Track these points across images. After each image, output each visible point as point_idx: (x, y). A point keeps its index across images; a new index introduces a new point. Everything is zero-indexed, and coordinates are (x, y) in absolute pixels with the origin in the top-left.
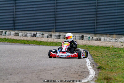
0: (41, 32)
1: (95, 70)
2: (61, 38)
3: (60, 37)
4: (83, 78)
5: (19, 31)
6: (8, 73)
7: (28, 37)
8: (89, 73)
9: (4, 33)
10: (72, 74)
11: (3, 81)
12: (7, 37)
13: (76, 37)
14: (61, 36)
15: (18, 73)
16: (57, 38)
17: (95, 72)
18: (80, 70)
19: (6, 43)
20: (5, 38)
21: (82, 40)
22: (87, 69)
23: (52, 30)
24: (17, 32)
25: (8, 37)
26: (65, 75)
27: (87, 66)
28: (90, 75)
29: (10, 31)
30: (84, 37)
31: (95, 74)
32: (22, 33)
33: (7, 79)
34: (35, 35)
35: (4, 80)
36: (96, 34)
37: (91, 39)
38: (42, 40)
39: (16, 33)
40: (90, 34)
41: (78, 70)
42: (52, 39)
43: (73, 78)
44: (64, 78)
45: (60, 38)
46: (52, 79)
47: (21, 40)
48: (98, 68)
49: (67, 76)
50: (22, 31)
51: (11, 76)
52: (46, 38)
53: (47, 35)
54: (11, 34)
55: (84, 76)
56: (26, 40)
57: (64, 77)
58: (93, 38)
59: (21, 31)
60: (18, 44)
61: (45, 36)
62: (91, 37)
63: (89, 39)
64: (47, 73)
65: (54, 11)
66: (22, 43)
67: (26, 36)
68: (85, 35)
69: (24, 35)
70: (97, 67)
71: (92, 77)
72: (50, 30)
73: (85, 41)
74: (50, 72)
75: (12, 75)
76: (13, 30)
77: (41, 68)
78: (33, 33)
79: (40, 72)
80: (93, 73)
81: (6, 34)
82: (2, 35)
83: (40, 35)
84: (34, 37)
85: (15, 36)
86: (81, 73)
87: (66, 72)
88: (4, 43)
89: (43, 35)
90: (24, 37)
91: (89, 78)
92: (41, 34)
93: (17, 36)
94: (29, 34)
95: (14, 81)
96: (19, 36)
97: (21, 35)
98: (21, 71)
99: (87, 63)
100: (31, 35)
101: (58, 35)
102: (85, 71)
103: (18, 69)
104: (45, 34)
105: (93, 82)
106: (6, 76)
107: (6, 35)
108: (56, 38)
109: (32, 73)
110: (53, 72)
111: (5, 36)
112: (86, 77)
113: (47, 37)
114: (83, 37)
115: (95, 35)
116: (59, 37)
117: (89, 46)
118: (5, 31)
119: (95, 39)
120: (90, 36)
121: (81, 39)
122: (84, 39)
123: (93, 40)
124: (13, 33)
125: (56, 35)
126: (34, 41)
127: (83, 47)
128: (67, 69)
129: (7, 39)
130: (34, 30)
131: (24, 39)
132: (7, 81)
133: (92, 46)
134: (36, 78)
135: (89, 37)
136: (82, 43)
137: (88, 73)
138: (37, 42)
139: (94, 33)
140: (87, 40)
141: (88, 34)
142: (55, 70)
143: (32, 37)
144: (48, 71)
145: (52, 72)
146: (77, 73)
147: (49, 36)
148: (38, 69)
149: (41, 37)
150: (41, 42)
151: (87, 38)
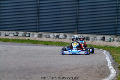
0: (63, 34)
1: (116, 70)
4: (104, 77)
5: (43, 33)
6: (32, 73)
7: (51, 38)
9: (27, 35)
10: (93, 73)
12: (30, 38)
15: (41, 73)
17: (116, 72)
18: (102, 70)
19: (30, 44)
20: (29, 39)
21: (104, 41)
22: (108, 69)
23: (74, 32)
24: (40, 33)
26: (87, 74)
27: (108, 66)
28: (111, 74)
29: (34, 32)
30: (105, 39)
31: (116, 74)
32: (45, 35)
33: (31, 78)
34: (58, 37)
35: (28, 79)
36: (117, 35)
37: (112, 40)
38: (64, 42)
39: (39, 35)
40: (111, 36)
41: (99, 70)
47: (44, 41)
50: (46, 33)
51: (35, 75)
52: (69, 40)
54: (35, 36)
55: (105, 75)
56: (49, 42)
57: (85, 76)
58: (114, 39)
59: (44, 33)
60: (41, 45)
62: (112, 39)
63: (110, 40)
64: (69, 72)
65: (77, 14)
66: (45, 44)
67: (49, 37)
68: (106, 37)
69: (47, 36)
70: (118, 67)
71: (113, 76)
72: (72, 31)
73: (107, 42)
74: (72, 71)
76: (36, 32)
77: (64, 68)
78: (56, 34)
79: (63, 71)
80: (114, 73)
81: (29, 35)
82: (26, 36)
83: (62, 37)
84: (57, 38)
85: (39, 37)
86: (103, 72)
87: (87, 72)
88: (28, 44)
89: (66, 36)
90: (47, 38)
91: (110, 77)
92: (64, 36)
93: (40, 37)
94: (52, 35)
96: (42, 37)
97: (45, 37)
99: (108, 63)
102: (106, 70)
103: (41, 68)
104: (67, 36)
106: (30, 75)
107: (29, 36)
109: (55, 72)
112: (107, 77)
115: (116, 37)
117: (110, 47)
118: (29, 32)
119: (116, 40)
120: (111, 37)
121: (102, 40)
122: (105, 40)
123: (114, 41)
124: (36, 34)
126: (57, 42)
127: (104, 47)
128: (89, 69)
129: (31, 40)
130: (57, 32)
131: (47, 40)
133: (112, 47)
135: (110, 39)
136: (103, 44)
137: (109, 72)
138: (59, 43)
139: (115, 35)
140: (108, 41)
141: (109, 35)
142: (77, 70)
143: (55, 38)
144: (71, 70)
145: (75, 71)
146: (99, 73)
148: (61, 69)
149: (64, 39)
150: (64, 43)
151: (108, 40)
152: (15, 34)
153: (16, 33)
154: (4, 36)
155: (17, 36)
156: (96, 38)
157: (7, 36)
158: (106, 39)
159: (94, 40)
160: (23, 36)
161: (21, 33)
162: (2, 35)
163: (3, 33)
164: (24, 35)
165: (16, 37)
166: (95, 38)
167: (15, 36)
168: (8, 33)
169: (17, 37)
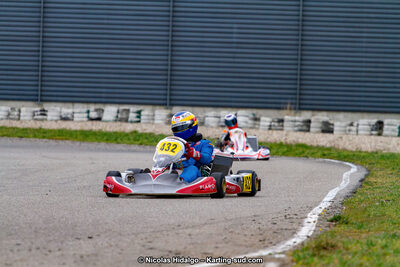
0: (250, 112)
1: (318, 226)
2: (312, 130)
3: (309, 127)
4: (266, 247)
7: (208, 126)
8: (294, 233)
9: (132, 116)
10: (245, 235)
11: (46, 255)
13: (358, 125)
14: (312, 125)
15: (98, 235)
16: (300, 130)
18: (276, 227)
21: (379, 135)
22: (300, 223)
25: (144, 127)
26: (225, 239)
27: (308, 215)
28: (294, 238)
29: (157, 107)
30: (385, 127)
31: (309, 237)
33: (59, 250)
35: (50, 251)
41: (271, 226)
42: (284, 132)
43: (241, 245)
44: (213, 245)
45: (308, 131)
46: (180, 249)
48: (332, 221)
49: (227, 243)
52: (266, 132)
53: (268, 119)
54: (157, 120)
55: (273, 241)
61: (262, 123)
67: (202, 124)
68: (387, 120)
71: (295, 242)
74: (188, 231)
75: (79, 239)
76: (164, 105)
77: (172, 221)
78: (224, 113)
80: (305, 234)
81: (139, 117)
82: (126, 120)
83: (246, 122)
86: (274, 232)
87: (232, 232)
89: (256, 119)
92: (251, 119)
94: (212, 116)
95: (75, 254)
98: (110, 230)
99: (316, 208)
100: (219, 122)
101: (304, 122)
102: (290, 227)
104: (262, 119)
105: (283, 256)
106: (62, 242)
107: (139, 122)
108: (296, 131)
110: (198, 231)
111: (136, 125)
113: (270, 128)
114: (379, 126)
116: (305, 128)
121: (374, 132)
122: (385, 132)
124: (161, 115)
125: (295, 121)
128: (243, 224)
129: (141, 135)
132: (58, 253)
134: (139, 247)
140: (394, 136)
142: (206, 227)
144: (187, 228)
146: (261, 235)
147: (276, 124)
151: (393, 130)
152: (93, 115)
153: (96, 110)
154: (56, 121)
155: (99, 119)
156: (355, 124)
157: (65, 119)
158: (386, 130)
159: (350, 130)
160: (117, 119)
161: (110, 112)
162: (49, 118)
163: (54, 110)
164: (122, 118)
165: (94, 122)
166: (351, 125)
167: (92, 119)
168: (70, 111)
169: (98, 122)
